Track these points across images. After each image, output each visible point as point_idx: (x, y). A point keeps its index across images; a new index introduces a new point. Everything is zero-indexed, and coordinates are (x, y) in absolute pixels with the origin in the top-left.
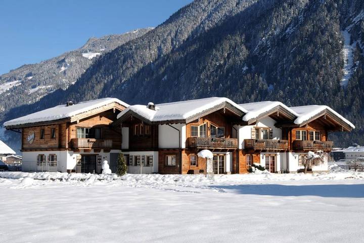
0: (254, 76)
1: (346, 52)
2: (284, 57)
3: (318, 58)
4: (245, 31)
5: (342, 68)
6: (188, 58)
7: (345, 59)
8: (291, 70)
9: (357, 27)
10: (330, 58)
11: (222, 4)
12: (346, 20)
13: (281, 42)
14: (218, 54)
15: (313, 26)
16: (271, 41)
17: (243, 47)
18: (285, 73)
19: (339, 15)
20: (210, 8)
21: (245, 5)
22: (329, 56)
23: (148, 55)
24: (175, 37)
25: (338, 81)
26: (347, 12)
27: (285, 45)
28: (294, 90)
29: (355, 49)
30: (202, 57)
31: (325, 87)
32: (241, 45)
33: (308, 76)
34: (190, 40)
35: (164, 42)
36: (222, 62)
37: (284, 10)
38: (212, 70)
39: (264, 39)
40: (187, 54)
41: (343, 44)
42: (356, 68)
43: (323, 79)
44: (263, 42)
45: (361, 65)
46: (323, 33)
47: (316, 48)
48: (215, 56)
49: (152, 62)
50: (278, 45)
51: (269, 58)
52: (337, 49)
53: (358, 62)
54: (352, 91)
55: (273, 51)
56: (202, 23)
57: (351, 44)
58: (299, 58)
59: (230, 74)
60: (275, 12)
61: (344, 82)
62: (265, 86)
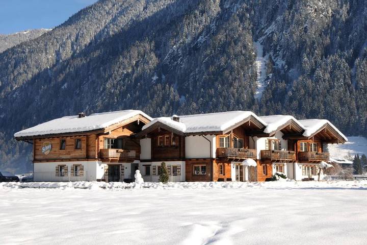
0: (165, 86)
1: (259, 64)
2: (196, 67)
3: (232, 69)
4: (155, 37)
5: (256, 80)
6: (91, 64)
7: (258, 71)
8: (204, 81)
9: (269, 39)
10: (243, 70)
11: (128, 7)
12: (258, 31)
13: (192, 51)
14: (126, 62)
15: (226, 36)
16: (182, 50)
17: (153, 55)
18: (198, 84)
19: (252, 25)
20: (115, 11)
21: (153, 9)
22: (242, 68)
23: (44, 60)
24: (76, 41)
25: (252, 94)
26: (259, 23)
27: (197, 54)
28: (207, 102)
29: (267, 61)
30: (108, 64)
31: (240, 99)
32: (150, 53)
33: (222, 87)
34: (93, 45)
35: (63, 45)
36: (130, 71)
37: (195, 17)
38: (118, 78)
39: (174, 47)
40: (90, 60)
41: (255, 56)
42: (269, 80)
43: (237, 91)
44: (174, 51)
45: (274, 78)
46: (236, 44)
47: (229, 58)
48: (122, 63)
49: (49, 67)
50: (190, 54)
51: (181, 68)
52: (250, 60)
53: (271, 74)
54: (266, 104)
55: (184, 60)
56: (106, 27)
57: (264, 55)
58: (212, 69)
59: (139, 84)
60: (186, 19)
61: (258, 94)
62: (177, 97)
